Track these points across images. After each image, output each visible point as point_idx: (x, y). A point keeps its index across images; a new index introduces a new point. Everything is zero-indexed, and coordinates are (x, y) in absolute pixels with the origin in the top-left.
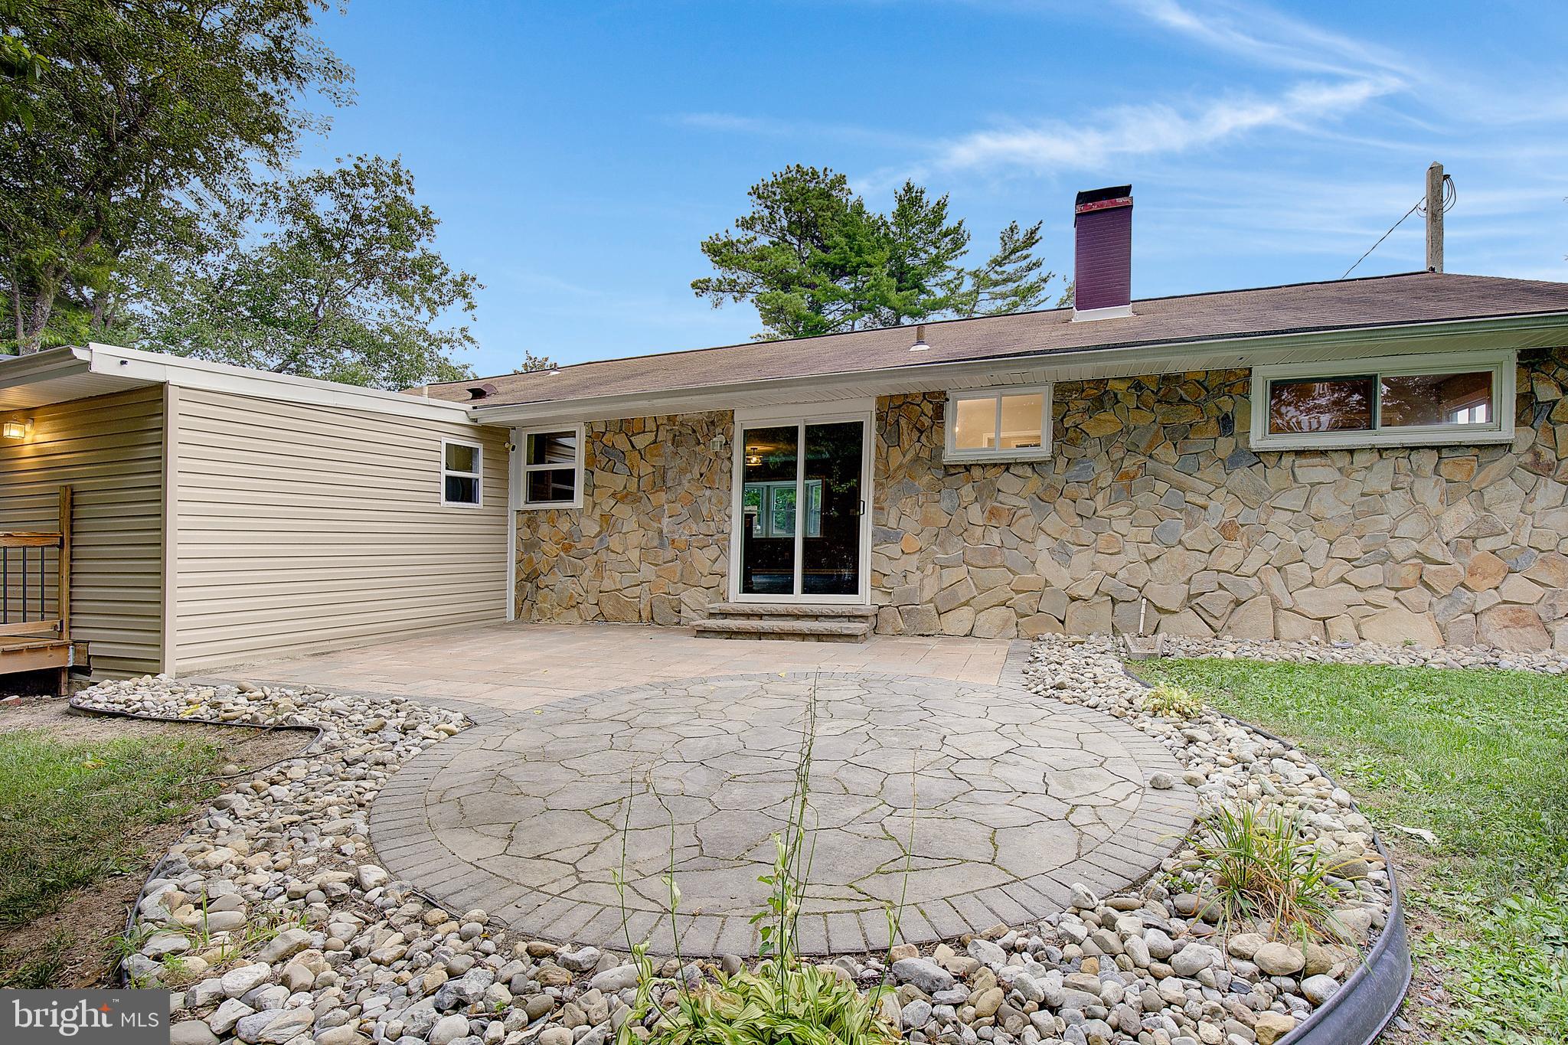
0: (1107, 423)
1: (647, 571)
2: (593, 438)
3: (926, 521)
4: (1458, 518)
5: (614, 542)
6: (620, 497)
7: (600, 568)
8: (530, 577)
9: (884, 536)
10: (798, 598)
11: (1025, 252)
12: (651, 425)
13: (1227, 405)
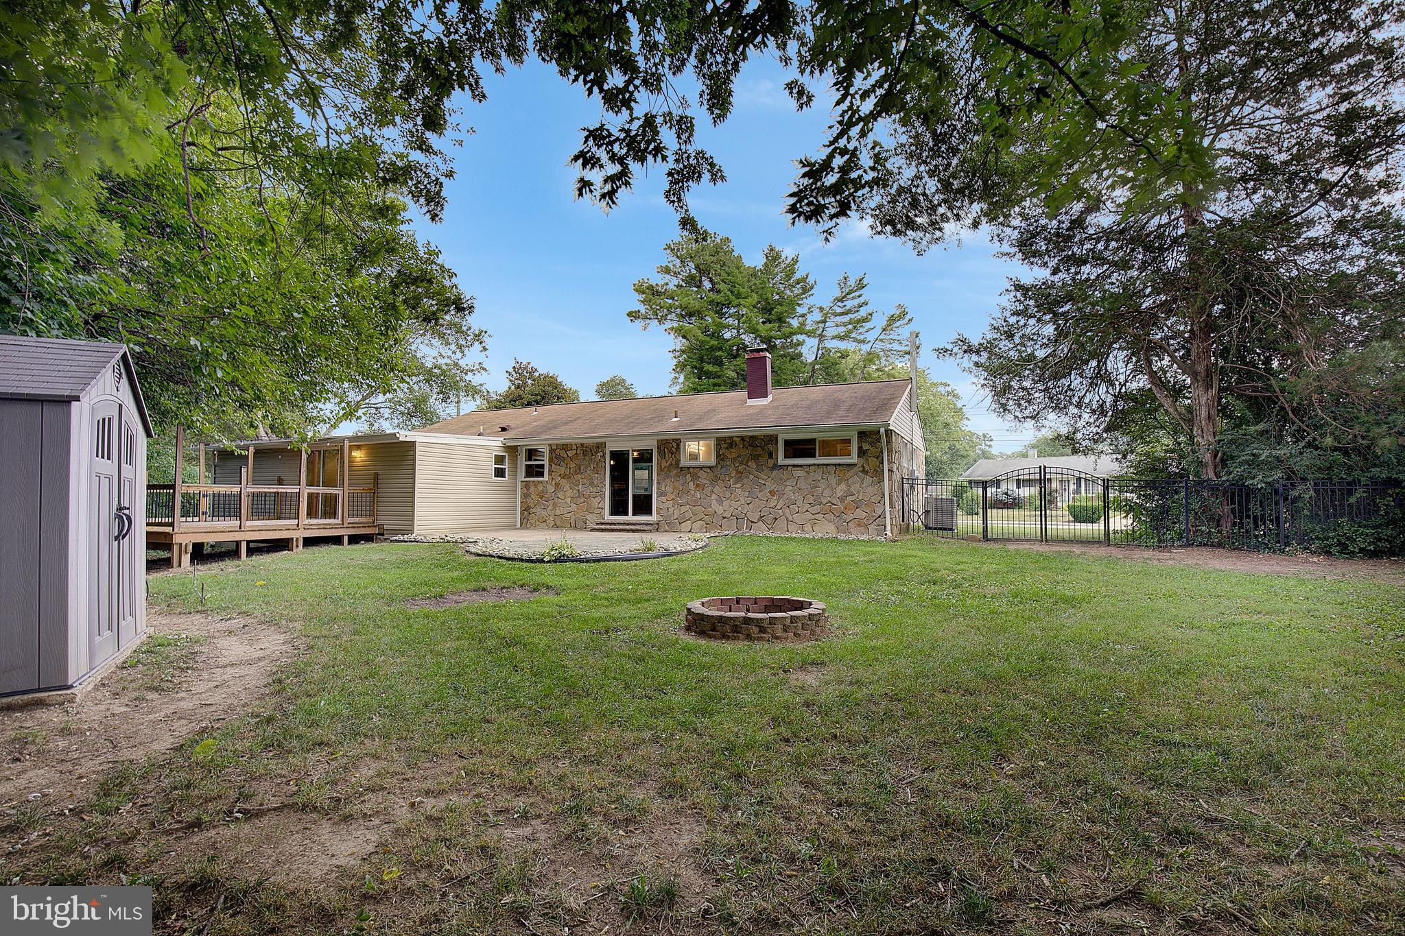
0: (733, 453)
1: (574, 507)
2: (552, 451)
3: (674, 488)
4: (841, 489)
5: (560, 494)
6: (563, 477)
7: (554, 505)
8: (526, 509)
9: (660, 494)
10: (630, 517)
11: (857, 293)
12: (574, 447)
13: (771, 447)
